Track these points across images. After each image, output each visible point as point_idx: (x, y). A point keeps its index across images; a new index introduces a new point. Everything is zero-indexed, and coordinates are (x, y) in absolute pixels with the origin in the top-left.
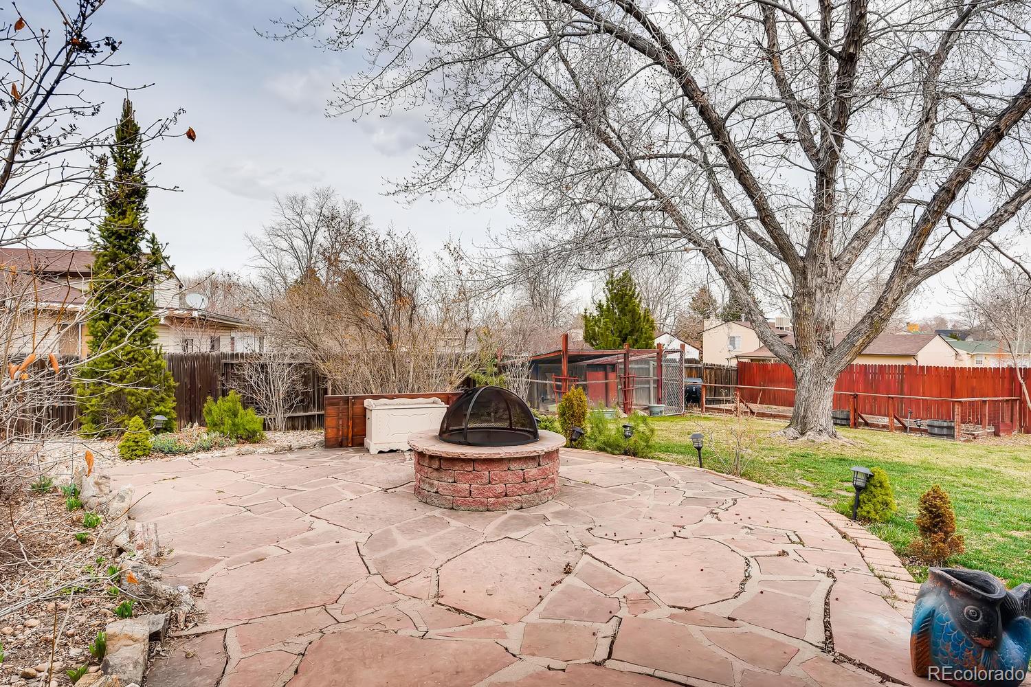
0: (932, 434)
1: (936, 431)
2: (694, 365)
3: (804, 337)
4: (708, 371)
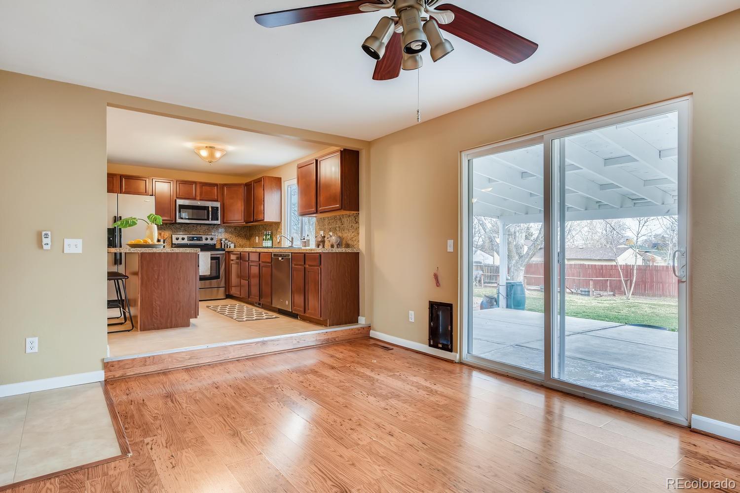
0: (582, 295)
1: (583, 293)
2: (479, 264)
3: (510, 251)
4: (486, 267)
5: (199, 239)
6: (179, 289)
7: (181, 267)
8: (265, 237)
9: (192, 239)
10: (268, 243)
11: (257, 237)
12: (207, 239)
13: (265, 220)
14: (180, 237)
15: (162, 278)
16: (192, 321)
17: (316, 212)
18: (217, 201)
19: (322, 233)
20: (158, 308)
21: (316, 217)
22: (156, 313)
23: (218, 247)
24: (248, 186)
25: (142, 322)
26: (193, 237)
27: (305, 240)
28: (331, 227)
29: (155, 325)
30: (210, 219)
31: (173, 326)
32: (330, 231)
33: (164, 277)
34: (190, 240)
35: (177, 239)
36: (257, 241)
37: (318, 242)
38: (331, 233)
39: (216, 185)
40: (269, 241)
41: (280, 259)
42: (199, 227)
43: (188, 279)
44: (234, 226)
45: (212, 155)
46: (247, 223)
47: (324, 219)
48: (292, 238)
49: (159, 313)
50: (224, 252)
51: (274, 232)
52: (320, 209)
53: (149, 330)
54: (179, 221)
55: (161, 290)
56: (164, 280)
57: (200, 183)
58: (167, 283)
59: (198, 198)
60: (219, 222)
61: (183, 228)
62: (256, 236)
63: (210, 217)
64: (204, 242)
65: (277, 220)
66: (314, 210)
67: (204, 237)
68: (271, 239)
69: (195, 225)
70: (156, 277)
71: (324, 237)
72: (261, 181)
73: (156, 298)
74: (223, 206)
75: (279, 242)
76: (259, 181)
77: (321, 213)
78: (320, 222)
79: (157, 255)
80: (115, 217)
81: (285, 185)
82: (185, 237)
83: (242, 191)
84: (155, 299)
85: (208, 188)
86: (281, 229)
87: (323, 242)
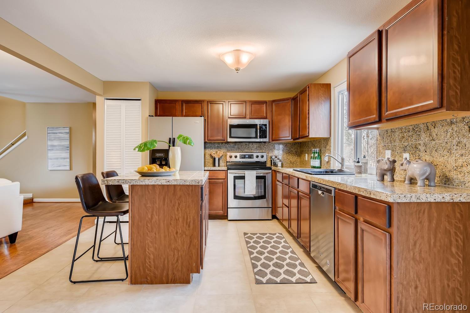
5: (250, 157)
6: (177, 233)
7: (179, 204)
8: (312, 155)
9: (244, 157)
10: (316, 163)
11: (307, 155)
12: (257, 157)
13: (310, 136)
14: (233, 154)
15: (157, 217)
16: (195, 276)
17: (380, 120)
18: (266, 118)
19: (388, 154)
20: (152, 256)
21: (378, 128)
22: (150, 262)
23: (268, 165)
24: (295, 99)
25: (133, 272)
26: (245, 155)
27: (360, 164)
28: (406, 144)
29: (149, 278)
30: (258, 137)
31: (170, 281)
32: (405, 151)
33: (158, 217)
34: (242, 158)
35: (231, 157)
36: (307, 159)
37: (381, 169)
38: (406, 155)
39: (265, 102)
40: (316, 160)
41: (320, 192)
42: (251, 145)
43: (189, 221)
44: (285, 143)
45: (238, 61)
46: (294, 139)
47: (393, 131)
48: (343, 159)
49: (152, 263)
50: (270, 171)
51: (323, 149)
52: (386, 114)
53: (141, 283)
54: (230, 140)
55: (155, 234)
56: (159, 220)
57: (250, 101)
58: (162, 224)
59: (248, 116)
60: (266, 140)
61: (236, 147)
62: (305, 154)
63: (258, 134)
64: (255, 159)
65: (326, 135)
66: (374, 116)
67: (255, 155)
68: (320, 157)
69: (247, 144)
70: (150, 217)
71: (394, 161)
72: (306, 90)
73: (150, 244)
74: (272, 123)
75: (328, 162)
76: (303, 91)
77: (388, 120)
78: (387, 136)
79: (150, 188)
80: (170, 139)
81: (335, 92)
82: (238, 154)
83: (290, 106)
84: (148, 245)
85: (257, 106)
86: (330, 146)
87: (392, 170)
